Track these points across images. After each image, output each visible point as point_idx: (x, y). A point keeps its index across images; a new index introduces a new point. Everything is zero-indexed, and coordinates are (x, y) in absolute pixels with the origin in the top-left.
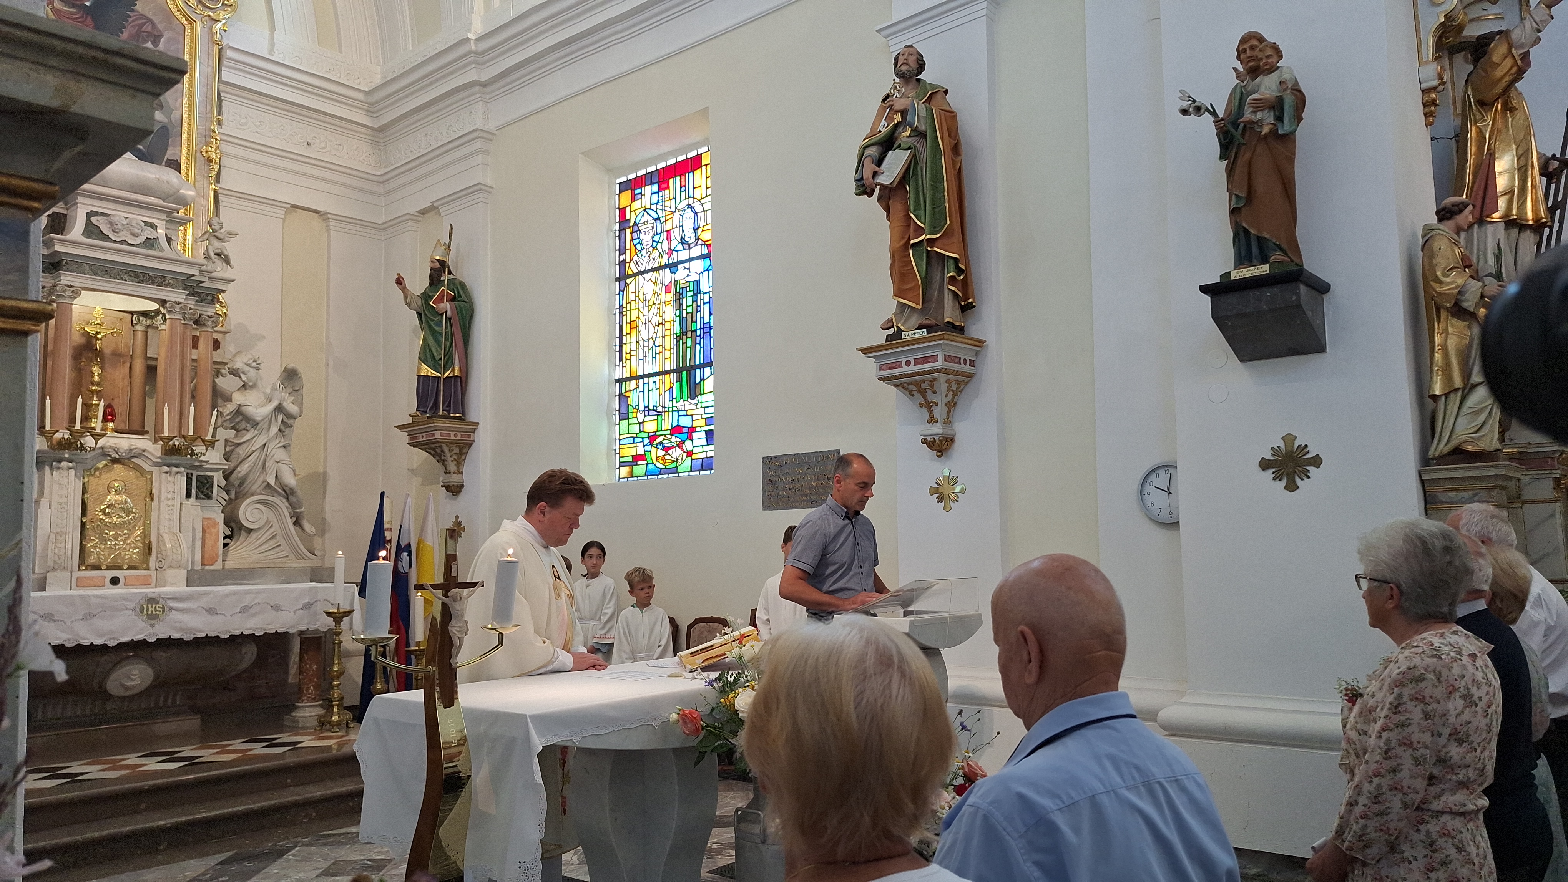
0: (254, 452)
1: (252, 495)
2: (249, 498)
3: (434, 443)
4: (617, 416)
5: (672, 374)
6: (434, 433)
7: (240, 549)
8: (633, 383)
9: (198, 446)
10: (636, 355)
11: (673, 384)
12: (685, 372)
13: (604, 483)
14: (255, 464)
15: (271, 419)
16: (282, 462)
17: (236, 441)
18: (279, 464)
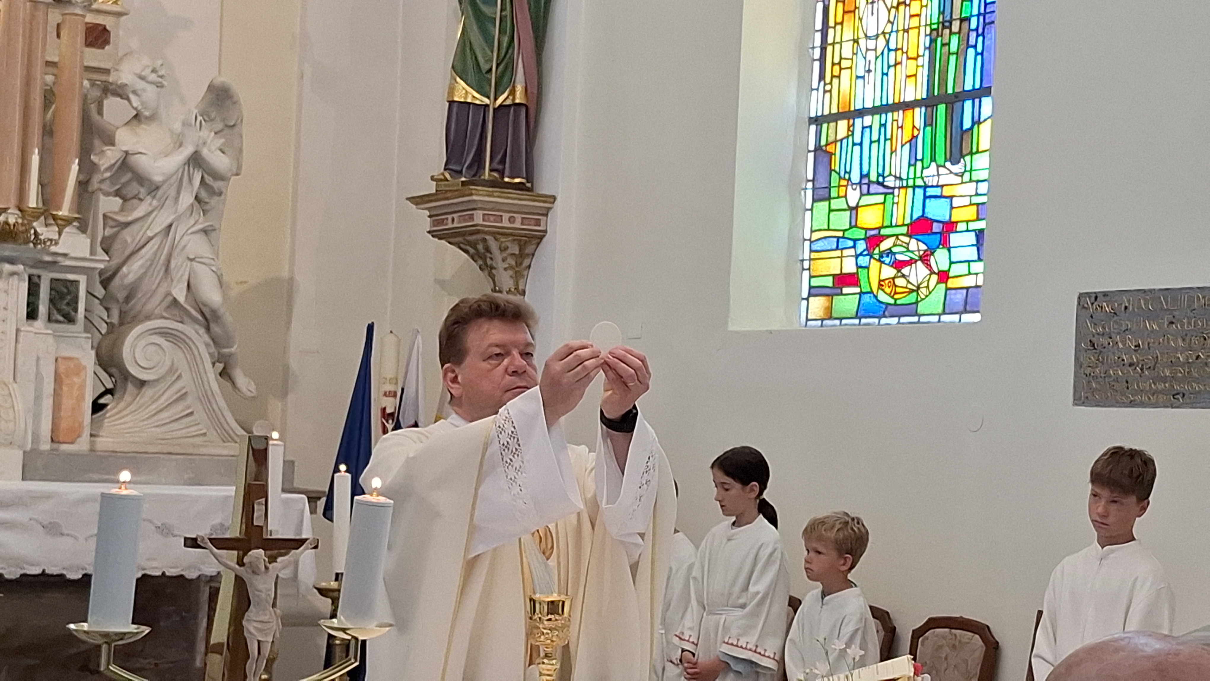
0: (150, 239)
1: (148, 318)
2: (141, 322)
3: (472, 233)
4: (810, 193)
5: (917, 110)
6: (473, 215)
7: (123, 417)
8: (843, 125)
9: (47, 225)
10: (851, 68)
11: (919, 130)
12: (944, 105)
13: (776, 329)
14: (153, 261)
15: (181, 180)
16: (197, 260)
17: (122, 219)
18: (194, 263)
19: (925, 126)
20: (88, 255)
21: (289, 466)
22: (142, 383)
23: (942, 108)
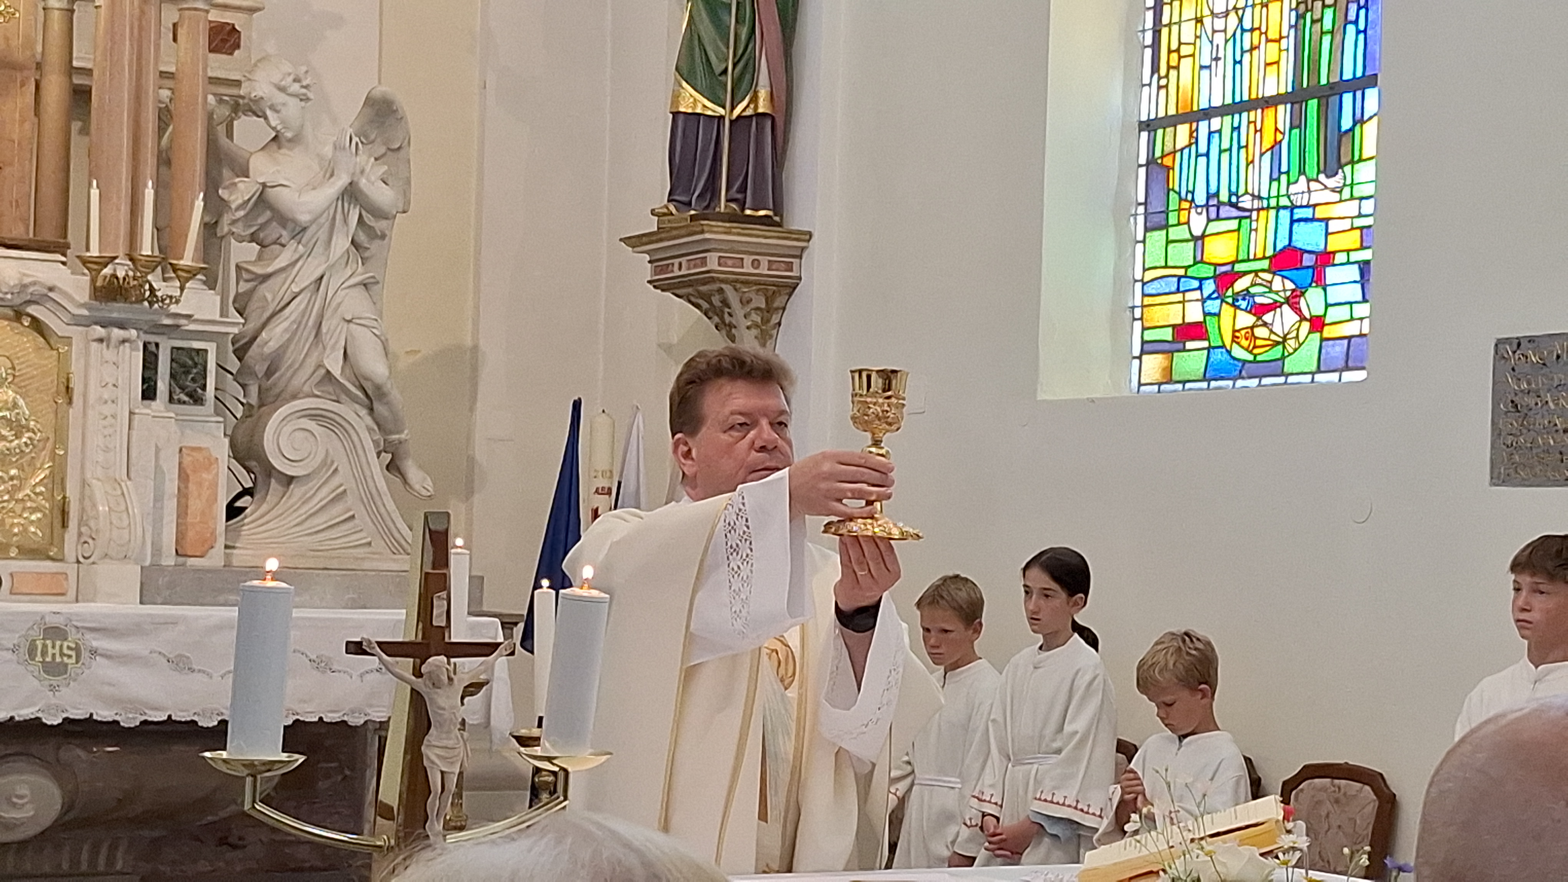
0: (296, 295)
1: (294, 397)
2: (288, 401)
3: (705, 282)
4: (1141, 220)
5: (1281, 108)
6: (706, 257)
7: (267, 522)
8: (1183, 130)
9: (165, 280)
10: (1193, 55)
11: (1283, 134)
12: (1315, 101)
13: (1098, 396)
14: (300, 323)
15: (334, 218)
16: (358, 321)
17: (258, 270)
18: (351, 325)
19: (1291, 128)
20: (217, 317)
21: (477, 583)
22: (290, 480)
23: (1313, 104)
